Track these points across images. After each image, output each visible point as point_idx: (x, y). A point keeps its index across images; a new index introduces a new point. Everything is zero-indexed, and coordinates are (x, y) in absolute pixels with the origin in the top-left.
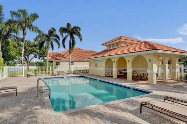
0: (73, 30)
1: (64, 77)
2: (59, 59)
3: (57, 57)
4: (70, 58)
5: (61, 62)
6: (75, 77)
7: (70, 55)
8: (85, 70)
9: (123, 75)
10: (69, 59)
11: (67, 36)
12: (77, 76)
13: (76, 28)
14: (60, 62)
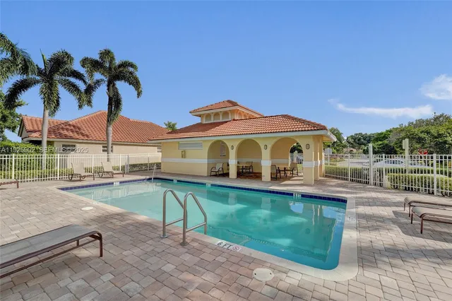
0: (121, 69)
1: (113, 183)
2: (71, 138)
3: (65, 132)
4: (111, 135)
5: (77, 145)
6: (138, 180)
7: (111, 129)
8: (146, 165)
9: (247, 173)
10: (108, 139)
11: (98, 82)
12: (144, 177)
13: (125, 65)
14: (74, 146)
